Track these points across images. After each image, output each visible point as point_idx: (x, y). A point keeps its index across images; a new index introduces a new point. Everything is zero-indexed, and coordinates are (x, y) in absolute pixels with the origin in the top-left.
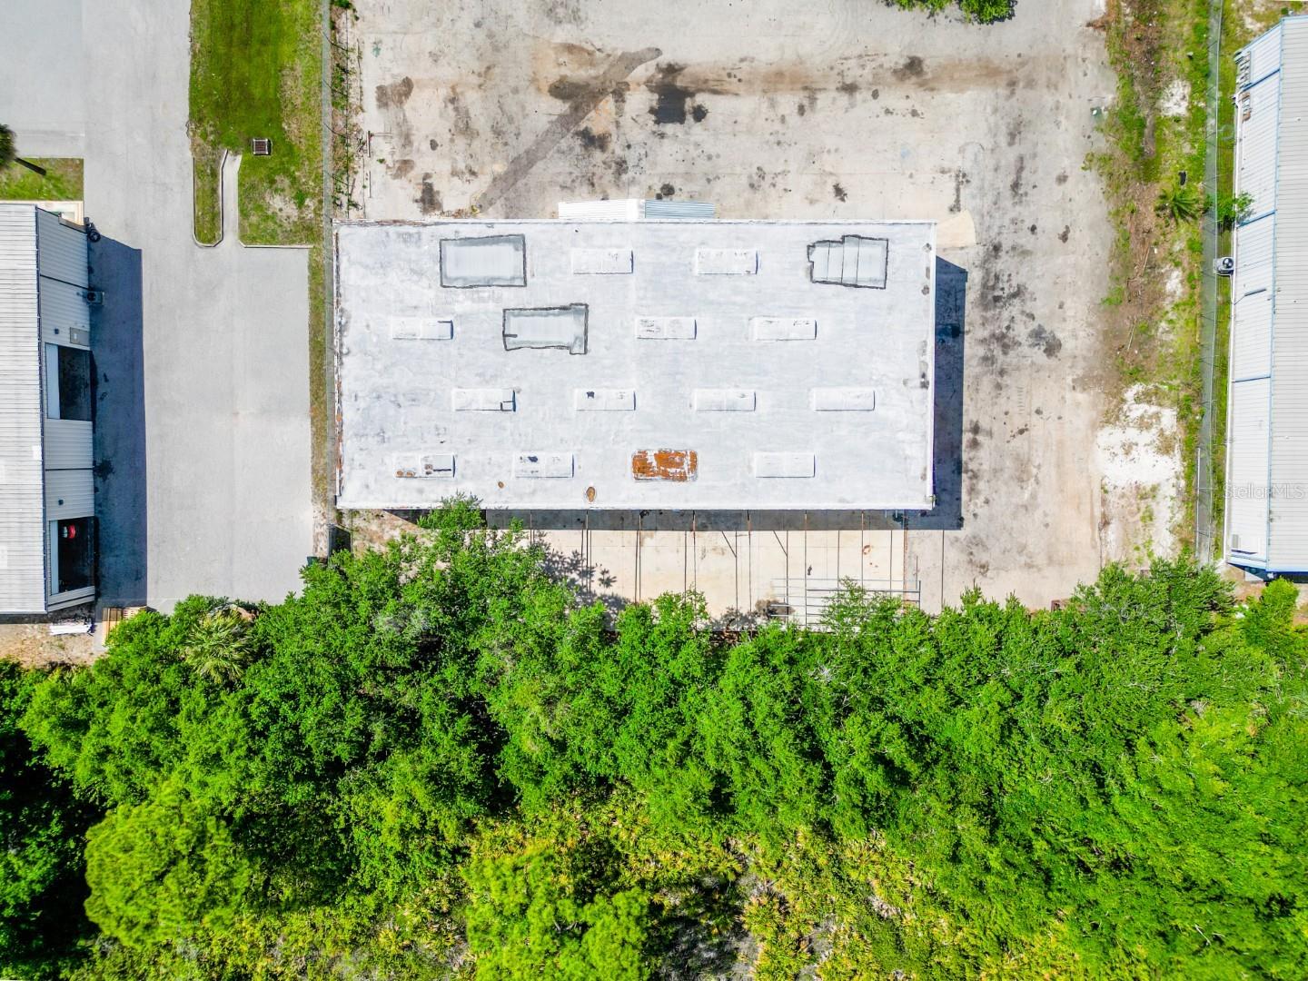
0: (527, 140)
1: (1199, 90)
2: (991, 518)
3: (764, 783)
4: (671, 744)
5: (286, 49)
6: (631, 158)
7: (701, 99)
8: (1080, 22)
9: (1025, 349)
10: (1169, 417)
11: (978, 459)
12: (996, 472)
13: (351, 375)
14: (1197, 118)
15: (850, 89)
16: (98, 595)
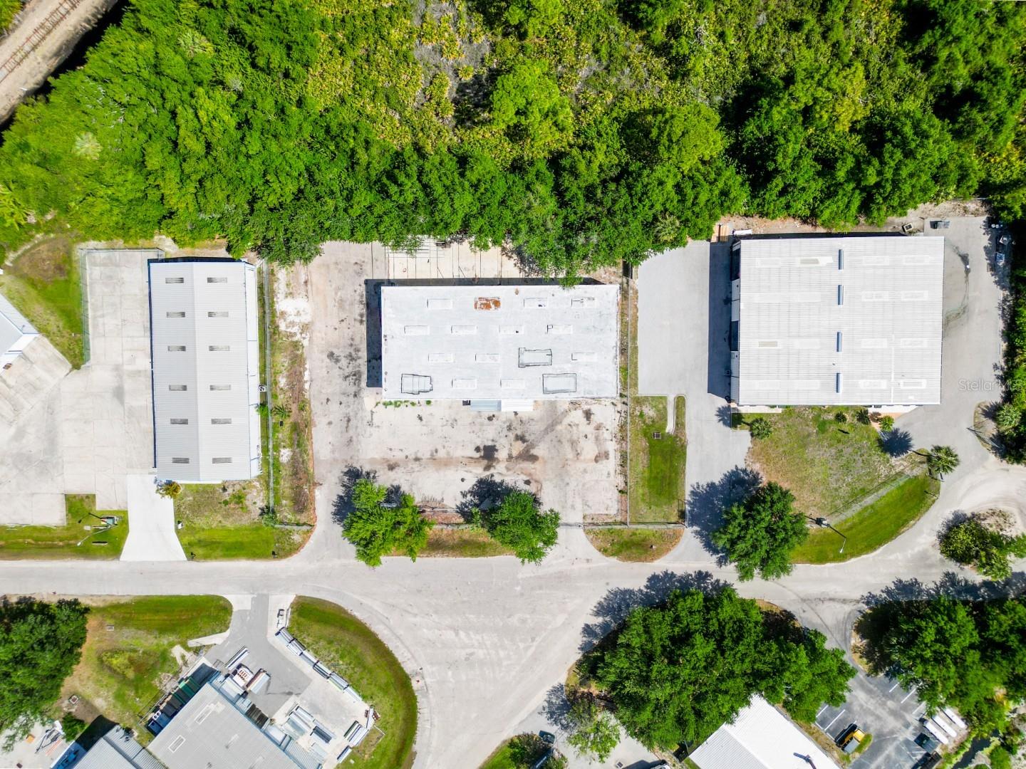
0: (548, 438)
1: (276, 459)
2: (353, 284)
3: (445, 174)
4: (482, 190)
5: (646, 475)
6: (505, 432)
7: (478, 455)
8: (325, 486)
9: (342, 355)
10: (282, 327)
11: (360, 309)
12: (352, 304)
13: (613, 339)
14: (277, 448)
15: (417, 459)
16: (731, 247)
